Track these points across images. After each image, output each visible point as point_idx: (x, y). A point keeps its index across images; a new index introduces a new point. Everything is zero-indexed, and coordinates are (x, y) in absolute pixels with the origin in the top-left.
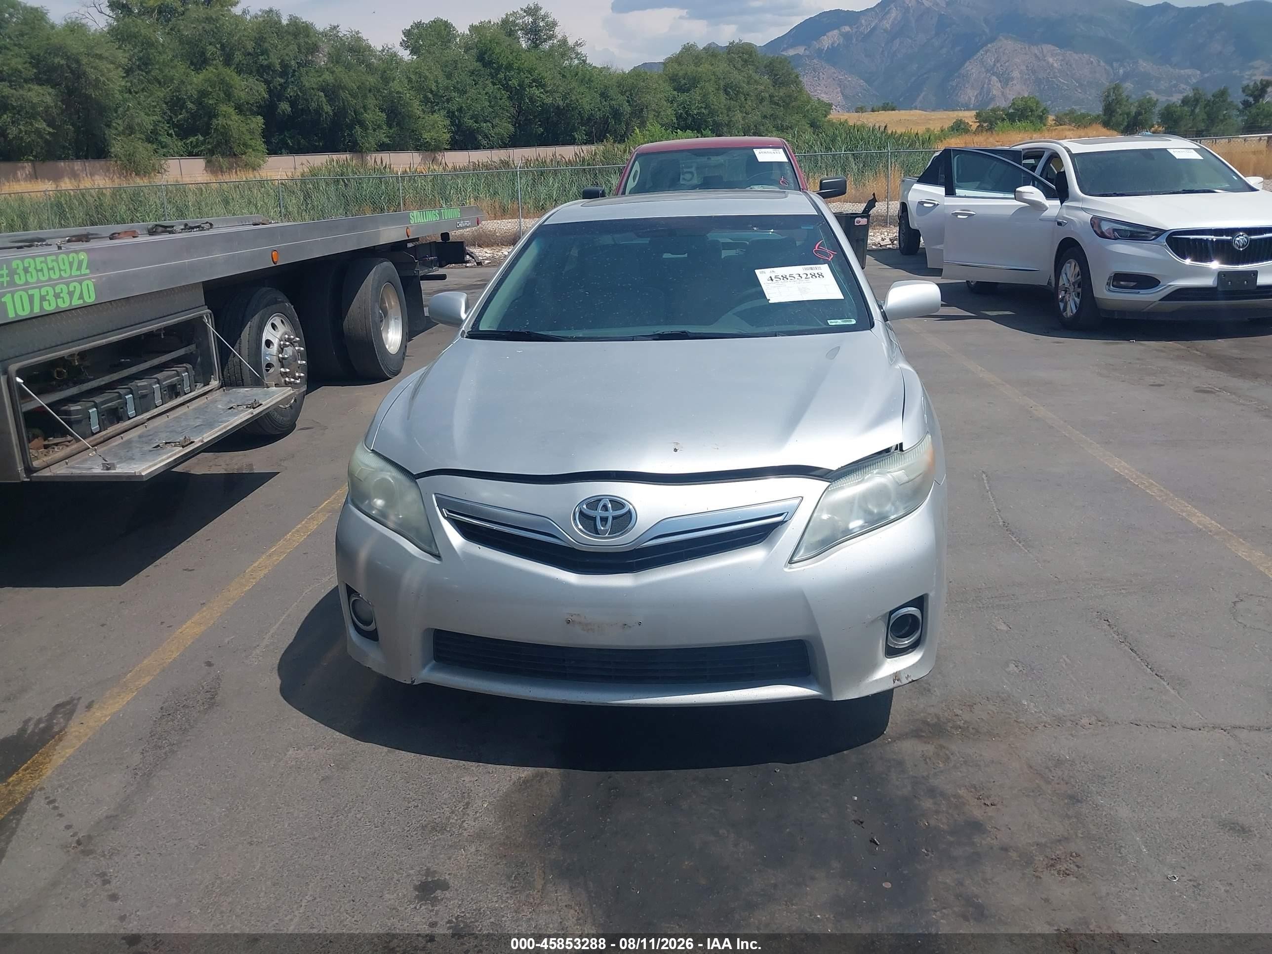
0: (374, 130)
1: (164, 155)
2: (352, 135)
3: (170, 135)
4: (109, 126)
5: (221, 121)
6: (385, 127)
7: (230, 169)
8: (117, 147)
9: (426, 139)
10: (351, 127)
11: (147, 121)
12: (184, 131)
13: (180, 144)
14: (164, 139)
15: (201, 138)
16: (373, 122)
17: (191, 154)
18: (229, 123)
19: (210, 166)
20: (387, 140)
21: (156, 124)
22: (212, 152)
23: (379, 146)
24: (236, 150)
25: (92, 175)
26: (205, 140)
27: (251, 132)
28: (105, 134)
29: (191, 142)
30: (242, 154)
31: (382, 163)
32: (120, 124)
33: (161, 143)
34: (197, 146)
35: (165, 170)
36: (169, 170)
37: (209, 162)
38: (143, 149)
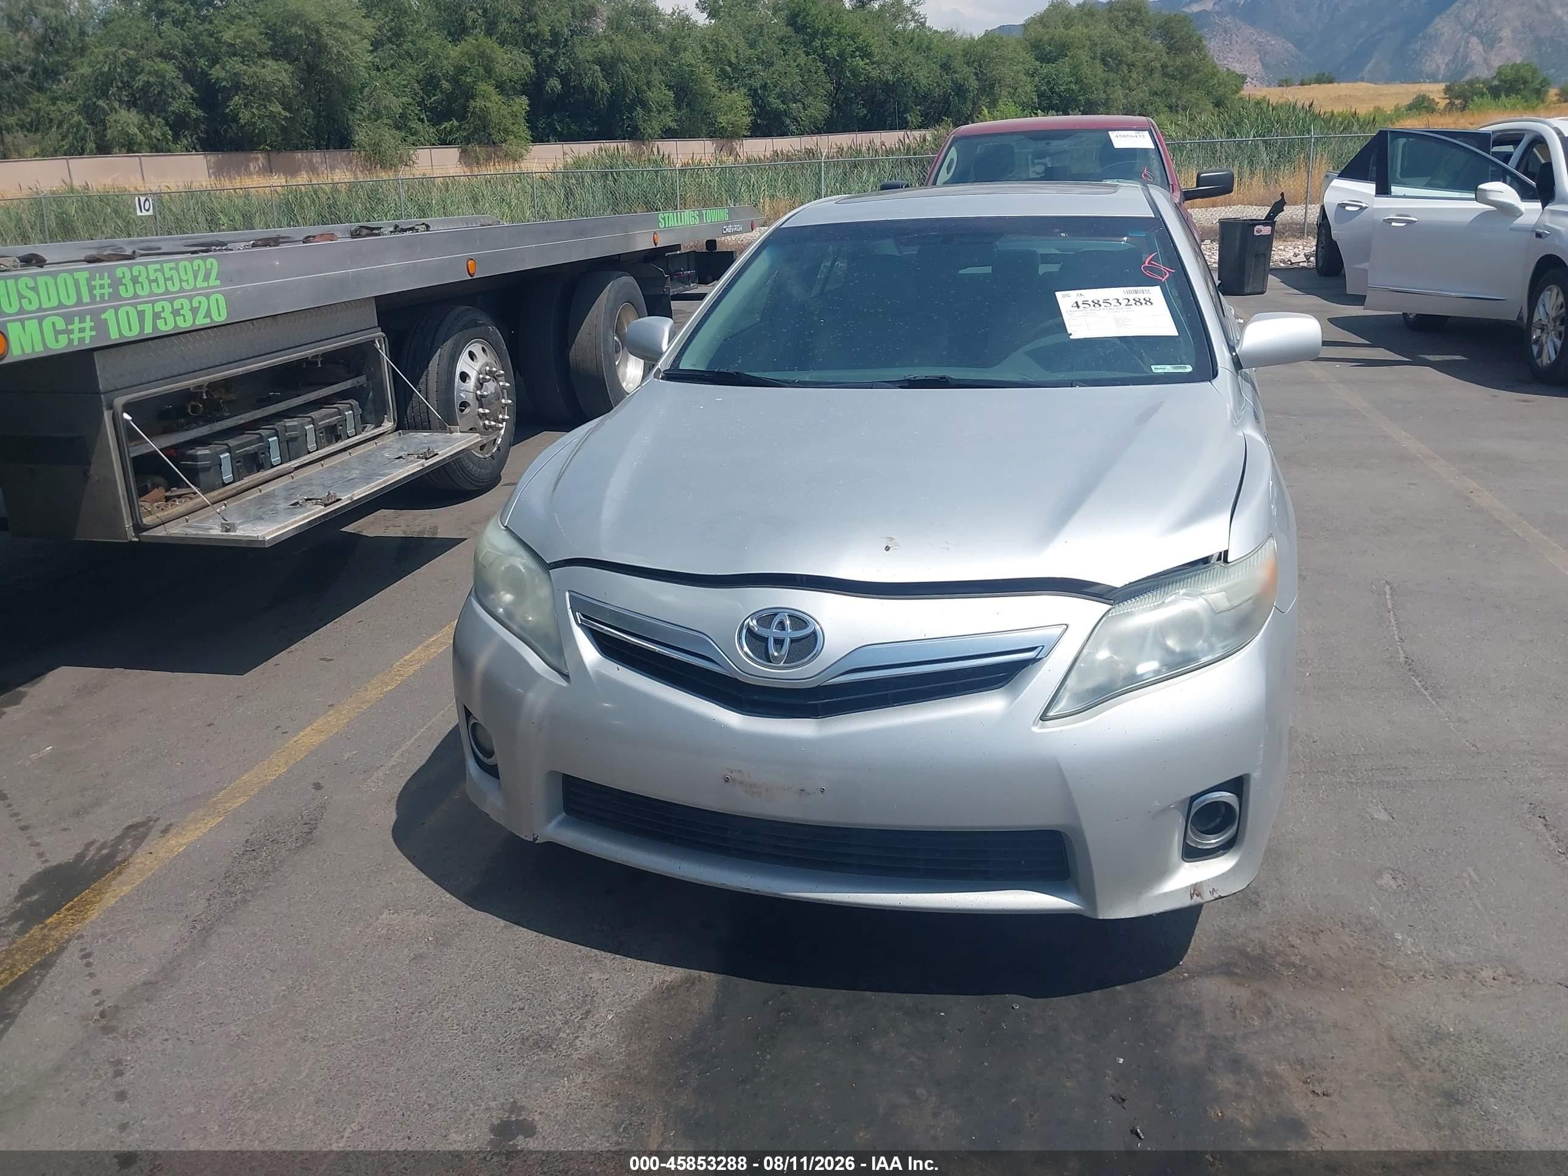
0: (660, 112)
1: (413, 144)
2: (631, 119)
3: (422, 120)
4: (353, 110)
5: (477, 103)
6: (671, 109)
7: (488, 159)
8: (360, 136)
9: (721, 123)
10: (631, 109)
11: (395, 103)
12: (437, 116)
13: (432, 130)
14: (415, 125)
15: (456, 123)
16: (658, 103)
17: (444, 143)
18: (489, 104)
19: (466, 158)
20: (674, 125)
21: (405, 107)
22: (467, 140)
23: (666, 132)
24: (496, 137)
25: (332, 168)
26: (460, 126)
27: (514, 115)
28: (348, 119)
29: (445, 128)
30: (502, 142)
31: (658, 152)
32: (365, 108)
33: (411, 129)
34: (450, 132)
35: (413, 162)
36: (417, 161)
37: (464, 152)
38: (390, 137)
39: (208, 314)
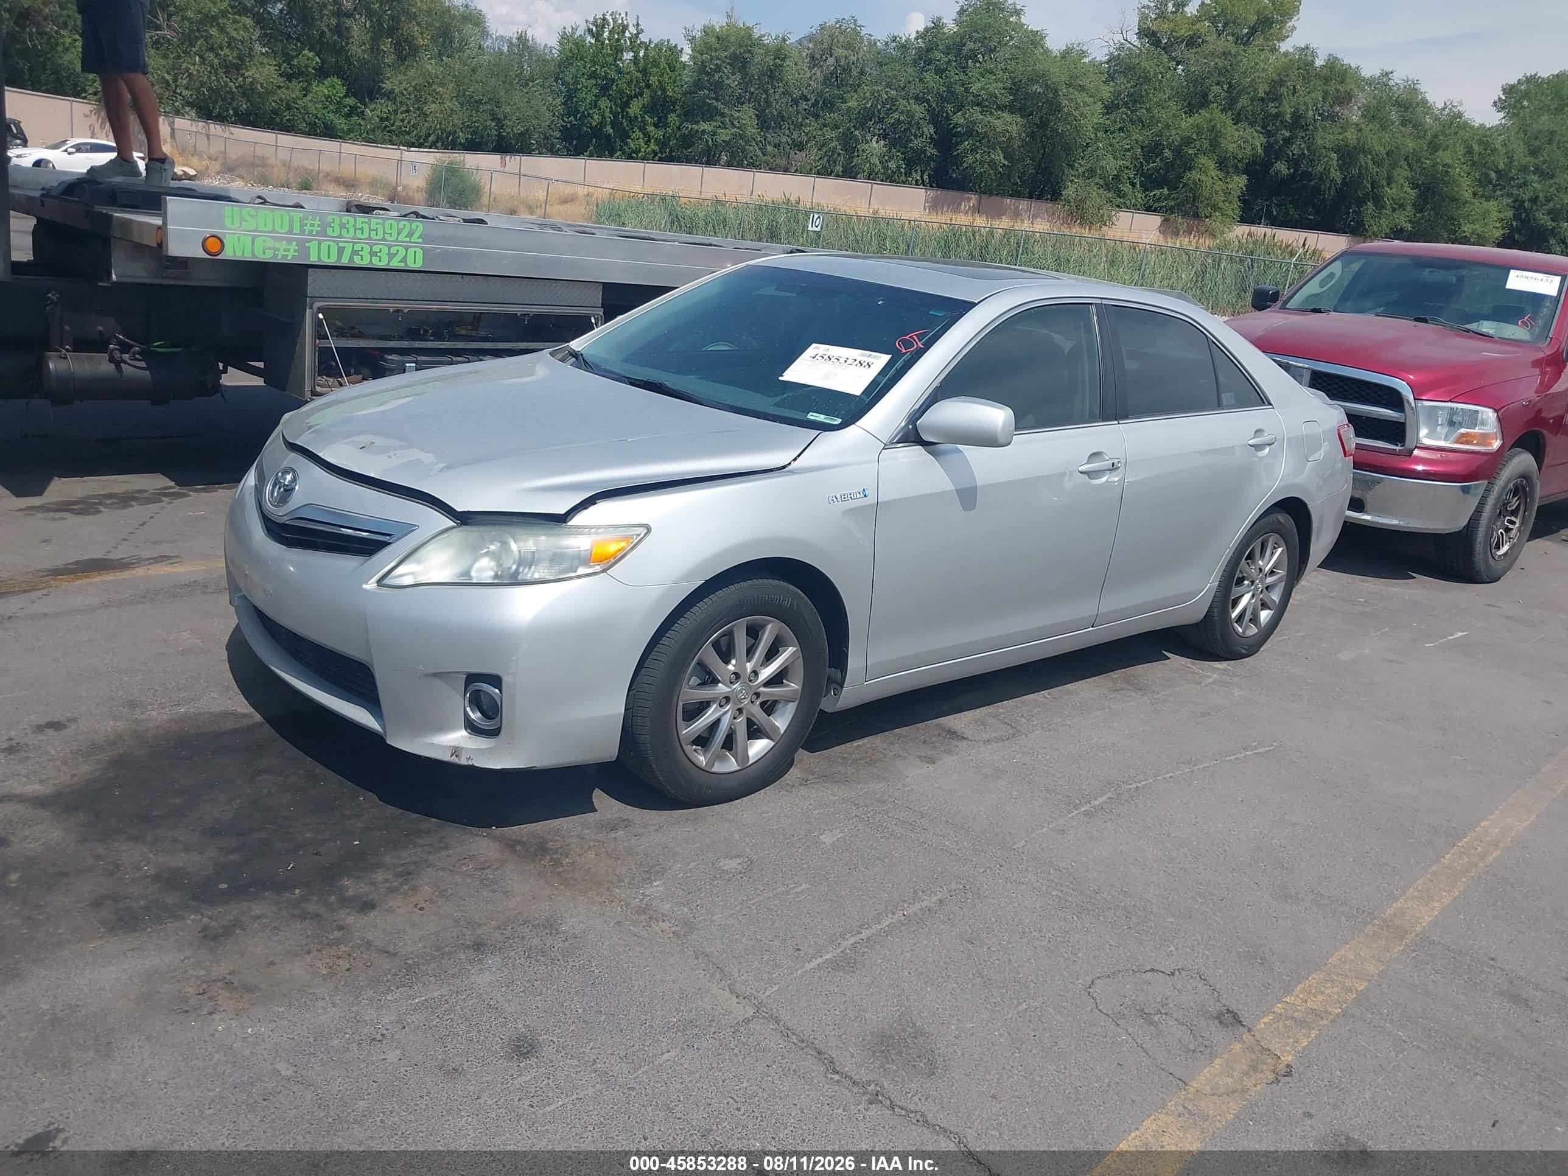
0: (1394, 210)
1: (1118, 206)
2: (1358, 213)
3: (1133, 185)
4: (1072, 166)
5: (1194, 175)
6: (1409, 208)
7: (1189, 232)
8: (1069, 192)
9: (1464, 232)
10: (1361, 202)
11: (1111, 165)
12: (1151, 181)
13: (1140, 195)
14: (1126, 188)
15: (1166, 191)
16: (1394, 200)
17: (1149, 209)
18: (1203, 178)
19: (1167, 228)
20: (1409, 227)
21: (1121, 169)
22: (1171, 210)
23: (1394, 232)
24: (1202, 212)
25: (1035, 216)
26: (1169, 195)
27: (1228, 193)
28: (1063, 174)
29: (1155, 195)
30: (1207, 217)
32: (1082, 166)
33: (1120, 191)
34: (1159, 200)
35: (1113, 223)
36: (1116, 223)
37: (1166, 221)
38: (1096, 195)
39: (404, 260)
